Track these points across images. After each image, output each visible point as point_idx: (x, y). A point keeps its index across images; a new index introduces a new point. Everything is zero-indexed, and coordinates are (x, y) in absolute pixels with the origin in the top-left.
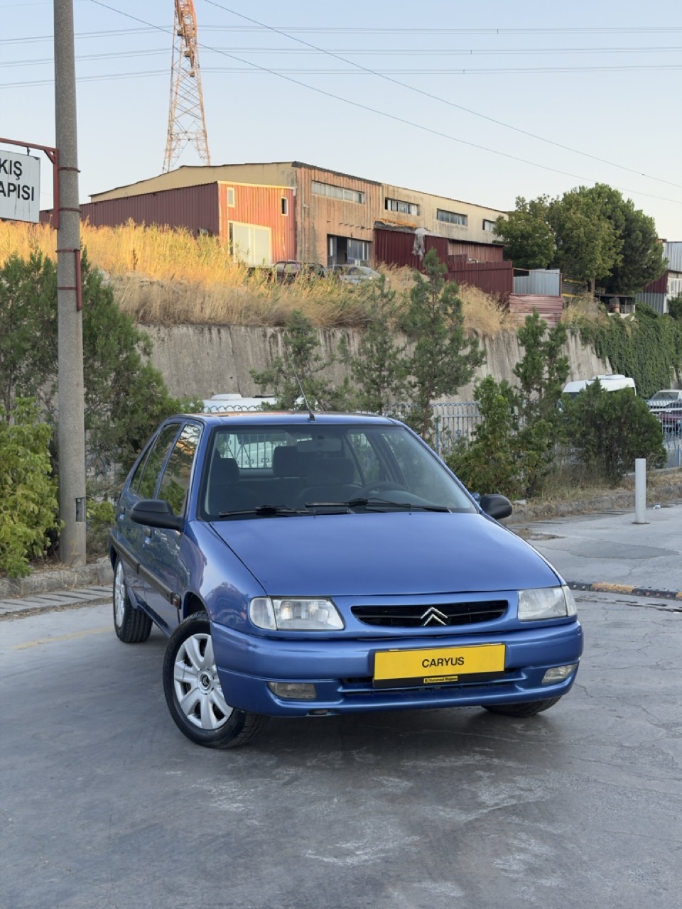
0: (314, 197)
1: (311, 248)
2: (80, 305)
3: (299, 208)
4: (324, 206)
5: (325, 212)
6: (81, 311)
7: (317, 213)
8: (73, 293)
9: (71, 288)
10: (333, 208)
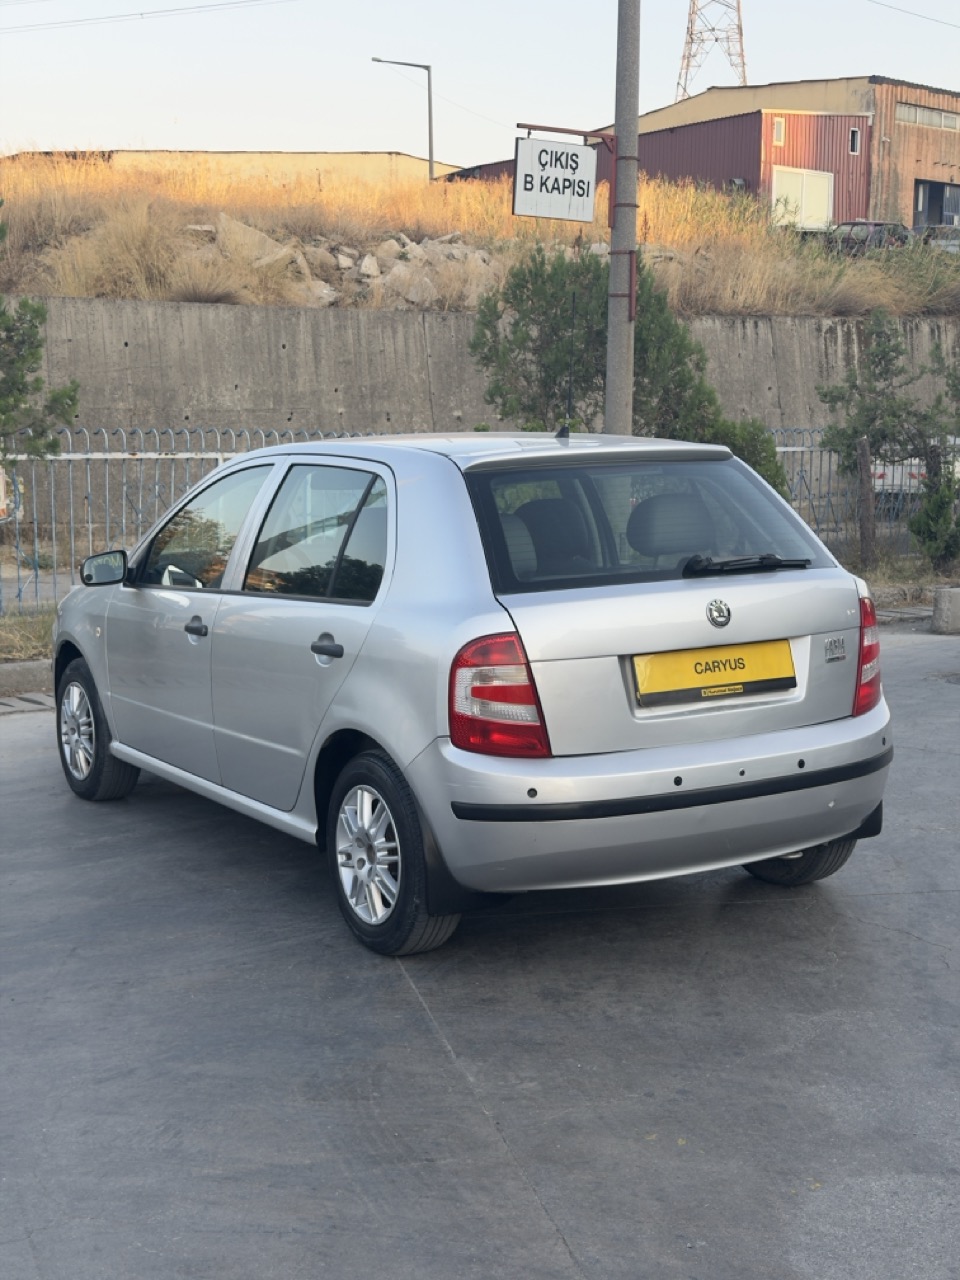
0: (899, 126)
1: (891, 201)
2: (633, 314)
3: (875, 142)
4: (914, 139)
5: (913, 146)
6: (633, 322)
7: (901, 149)
8: (625, 301)
9: (623, 296)
10: (925, 141)
